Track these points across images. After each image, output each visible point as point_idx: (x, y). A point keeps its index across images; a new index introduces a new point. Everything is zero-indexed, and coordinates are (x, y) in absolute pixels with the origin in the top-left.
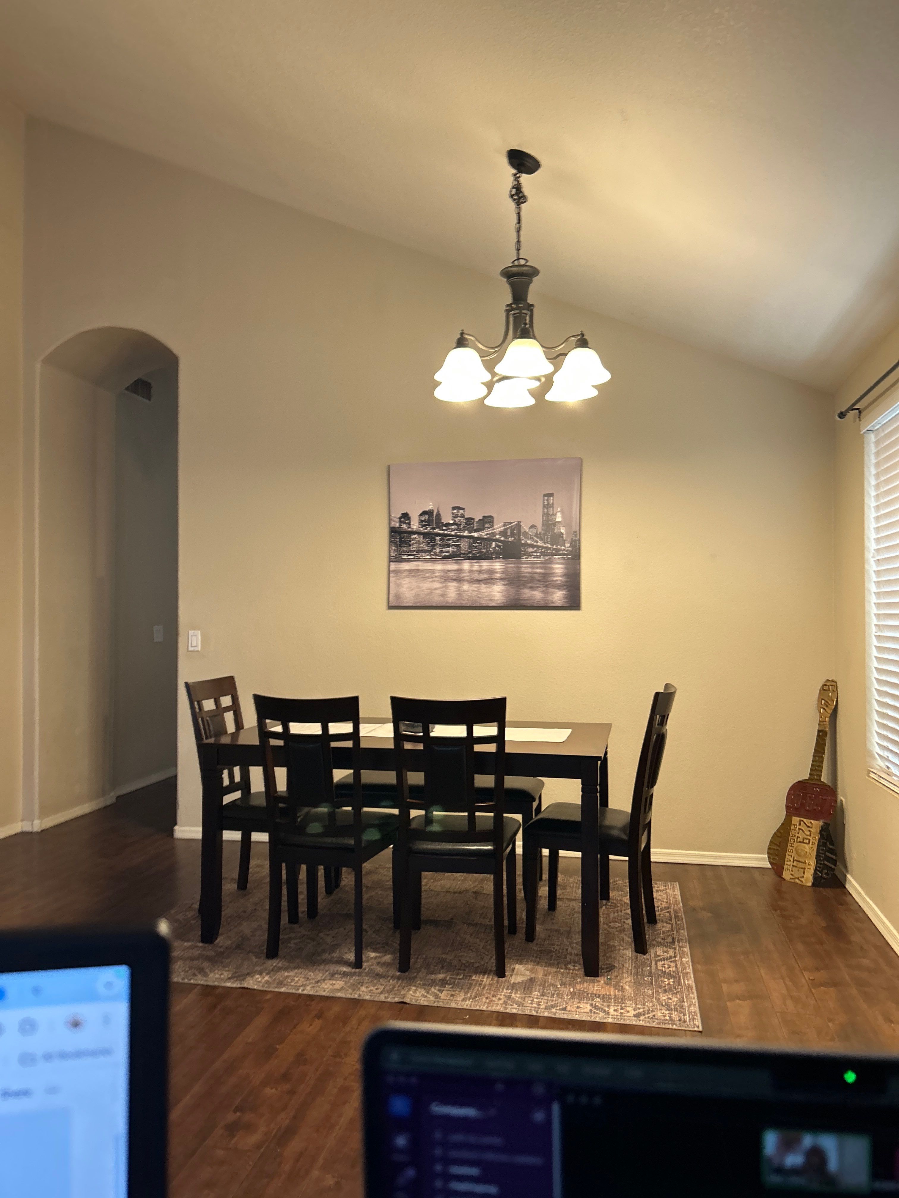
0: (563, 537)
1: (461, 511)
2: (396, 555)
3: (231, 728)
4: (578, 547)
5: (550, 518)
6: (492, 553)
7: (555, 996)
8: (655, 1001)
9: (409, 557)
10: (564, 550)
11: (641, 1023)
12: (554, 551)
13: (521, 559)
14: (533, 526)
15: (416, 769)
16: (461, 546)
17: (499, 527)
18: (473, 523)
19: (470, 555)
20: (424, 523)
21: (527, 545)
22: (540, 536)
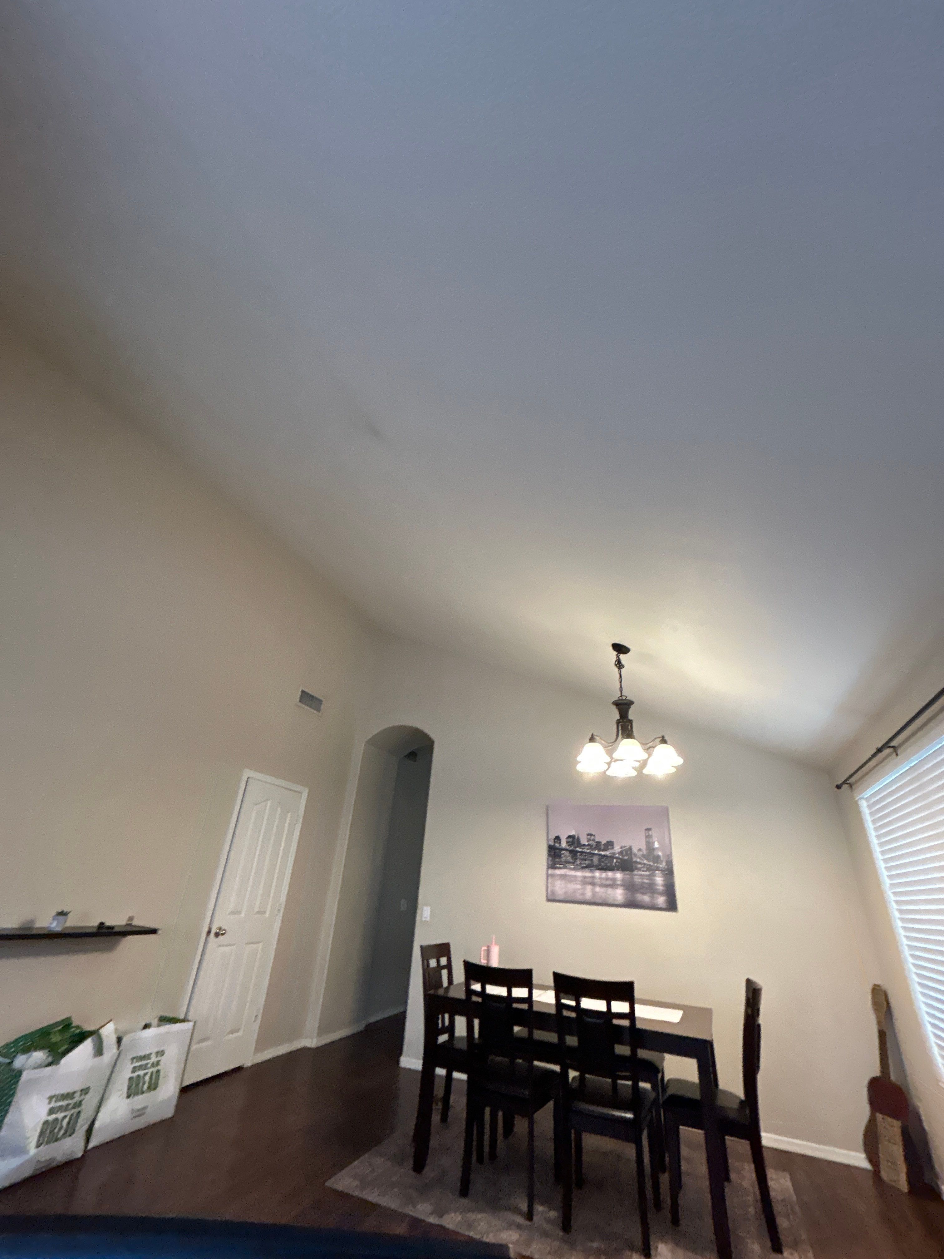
0: (660, 858)
1: (593, 837)
2: (552, 864)
3: (445, 984)
4: (671, 866)
5: (651, 845)
6: (614, 867)
9: (561, 866)
10: (662, 868)
12: (655, 868)
13: (633, 871)
14: (640, 850)
15: (571, 1034)
16: (594, 860)
17: (617, 849)
18: (601, 845)
19: (600, 867)
20: (569, 844)
21: (636, 862)
22: (645, 857)
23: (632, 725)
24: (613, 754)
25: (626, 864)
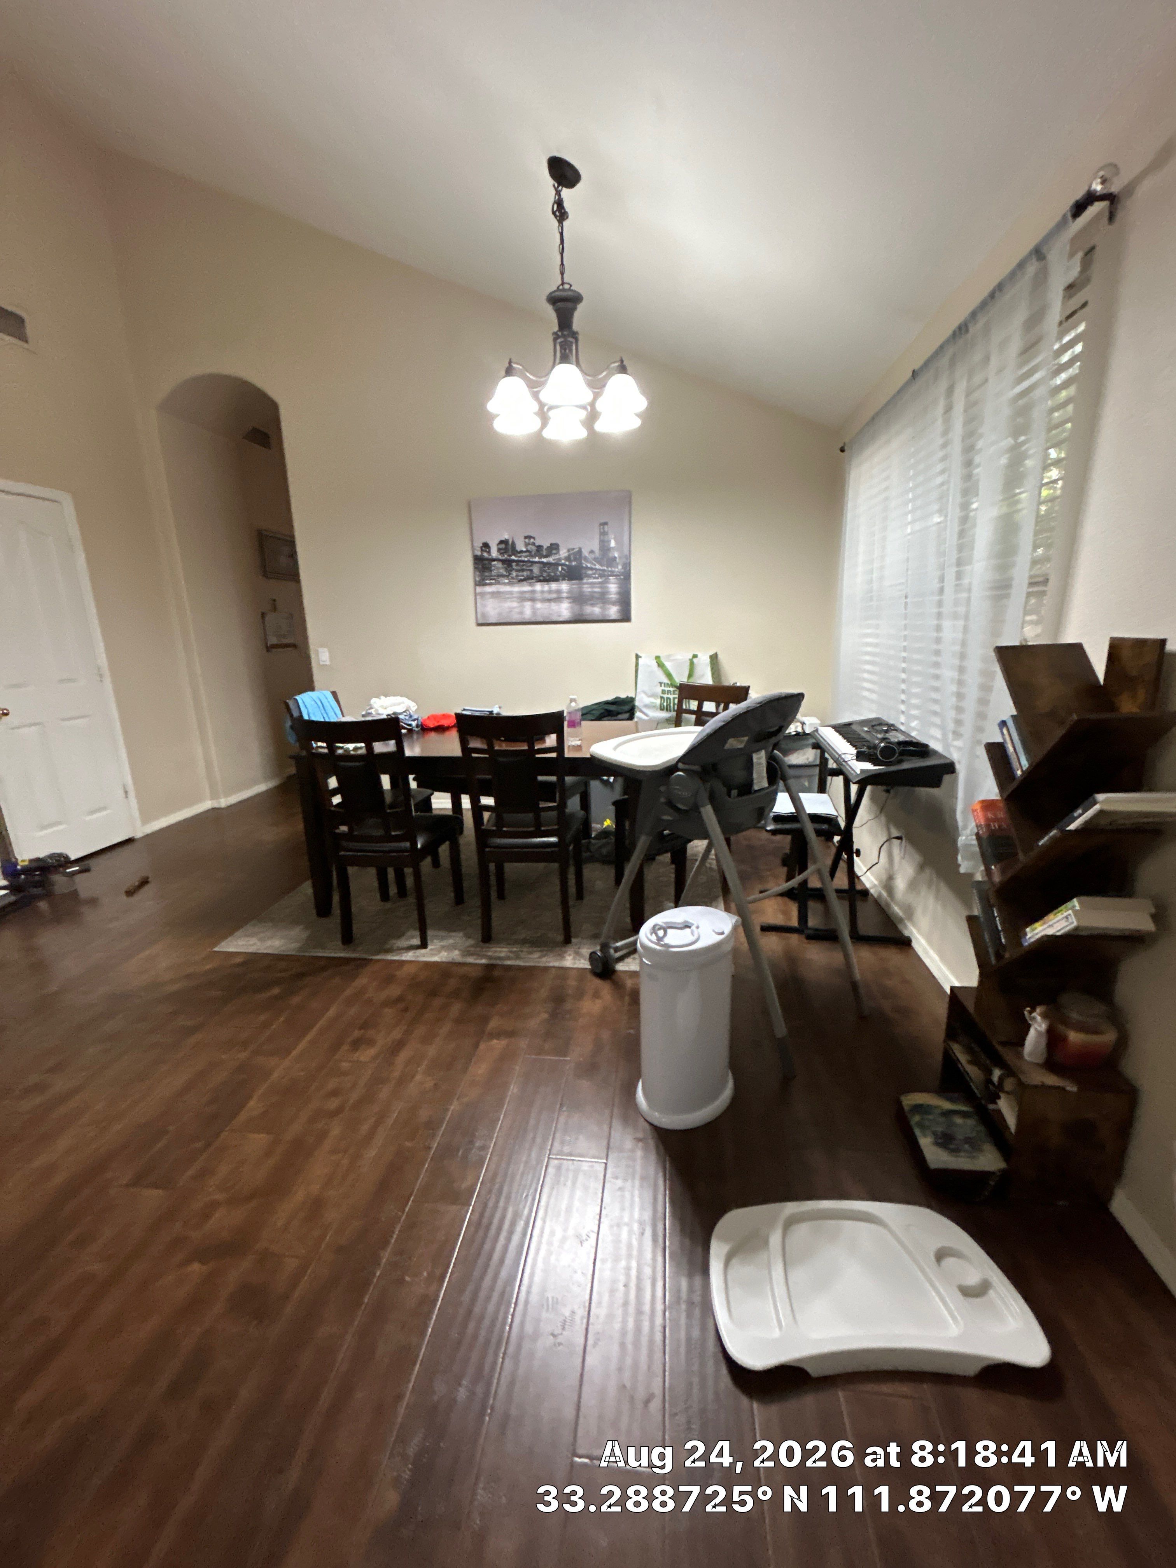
0: (616, 560)
1: (532, 540)
2: (480, 580)
4: (628, 568)
5: (606, 544)
6: (558, 576)
9: (491, 581)
10: (618, 571)
12: (609, 573)
13: (582, 579)
14: (592, 552)
16: (534, 570)
17: (564, 553)
18: (542, 550)
19: (542, 578)
20: (502, 551)
21: (587, 568)
22: (598, 560)
23: (577, 340)
24: (543, 396)
25: (574, 574)
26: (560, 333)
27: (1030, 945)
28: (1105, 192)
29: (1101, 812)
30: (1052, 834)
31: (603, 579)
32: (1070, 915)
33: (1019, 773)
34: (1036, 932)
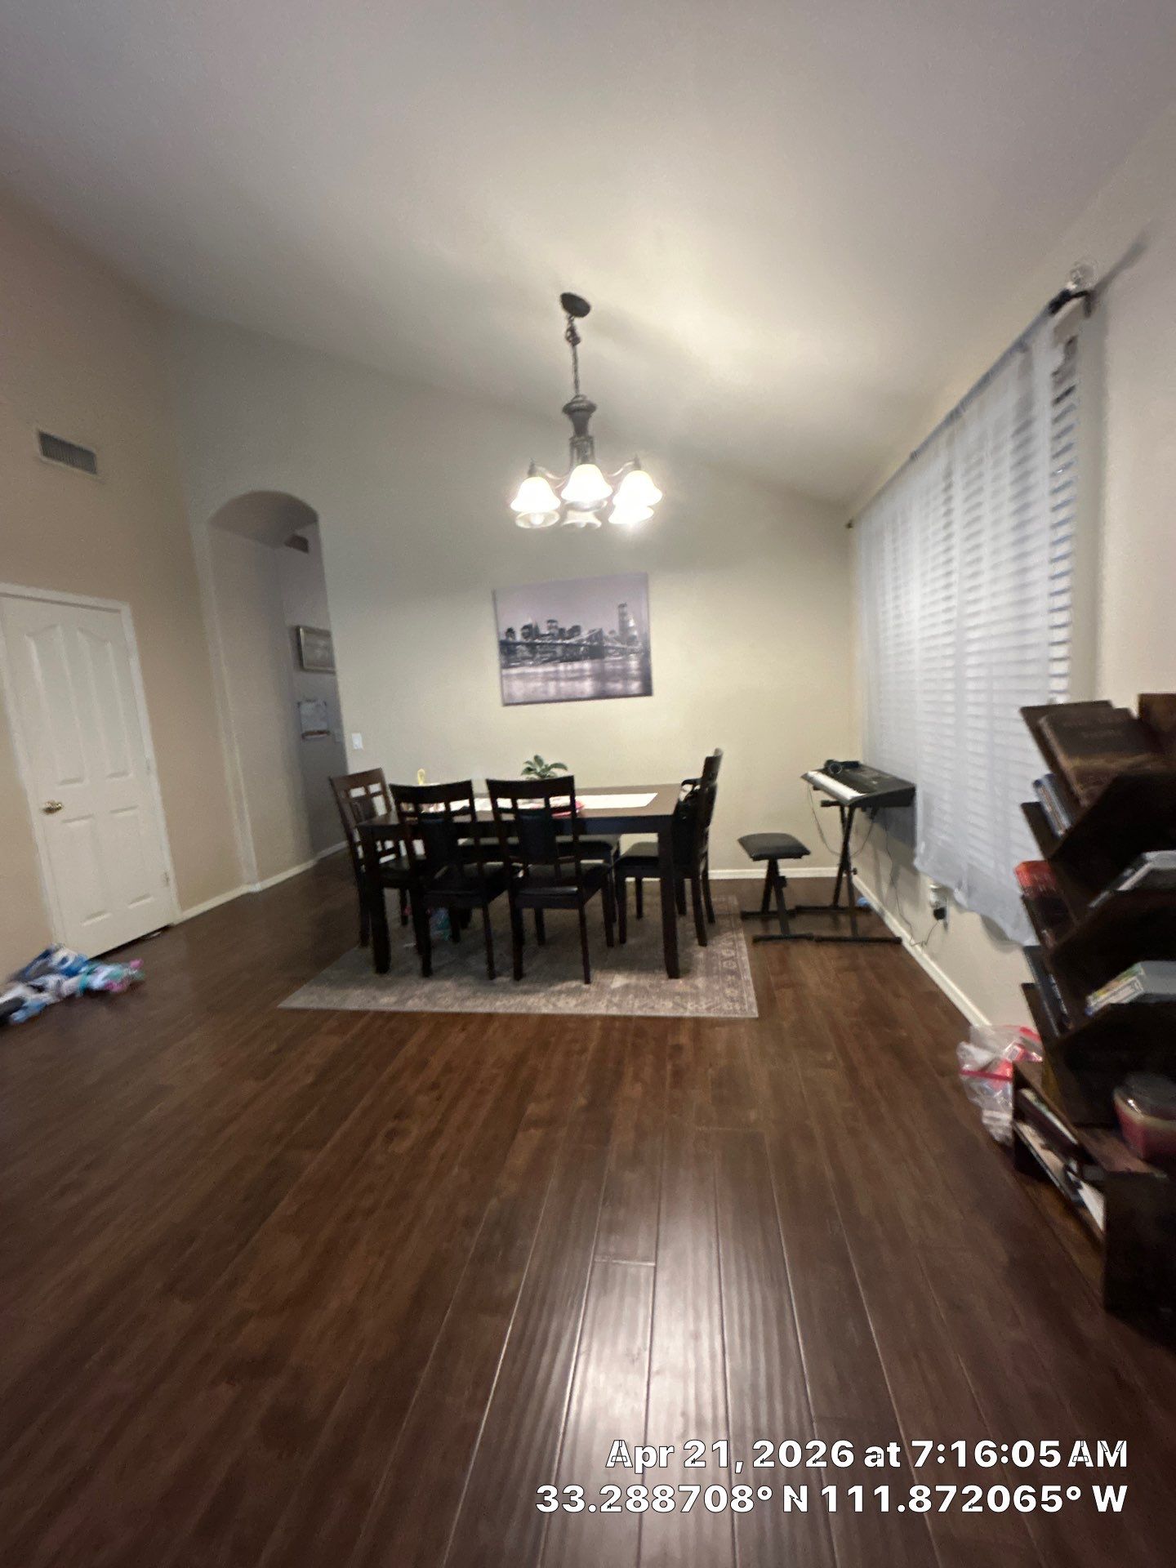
0: (635, 639)
1: (554, 624)
2: (506, 663)
3: (381, 810)
4: (648, 646)
5: (625, 624)
6: (581, 656)
7: (645, 997)
8: (721, 995)
9: (516, 664)
10: (637, 649)
11: (712, 1015)
12: (630, 651)
13: (604, 658)
14: (612, 632)
16: (557, 651)
17: (585, 635)
18: (564, 633)
19: (564, 658)
20: (525, 636)
21: (608, 647)
22: (618, 639)
23: (592, 443)
24: (564, 494)
25: (595, 650)
26: (577, 439)
27: (1097, 1014)
28: (1081, 289)
29: (1153, 873)
30: (1105, 894)
31: (624, 657)
32: (1135, 981)
33: (1060, 833)
34: (1100, 1000)
